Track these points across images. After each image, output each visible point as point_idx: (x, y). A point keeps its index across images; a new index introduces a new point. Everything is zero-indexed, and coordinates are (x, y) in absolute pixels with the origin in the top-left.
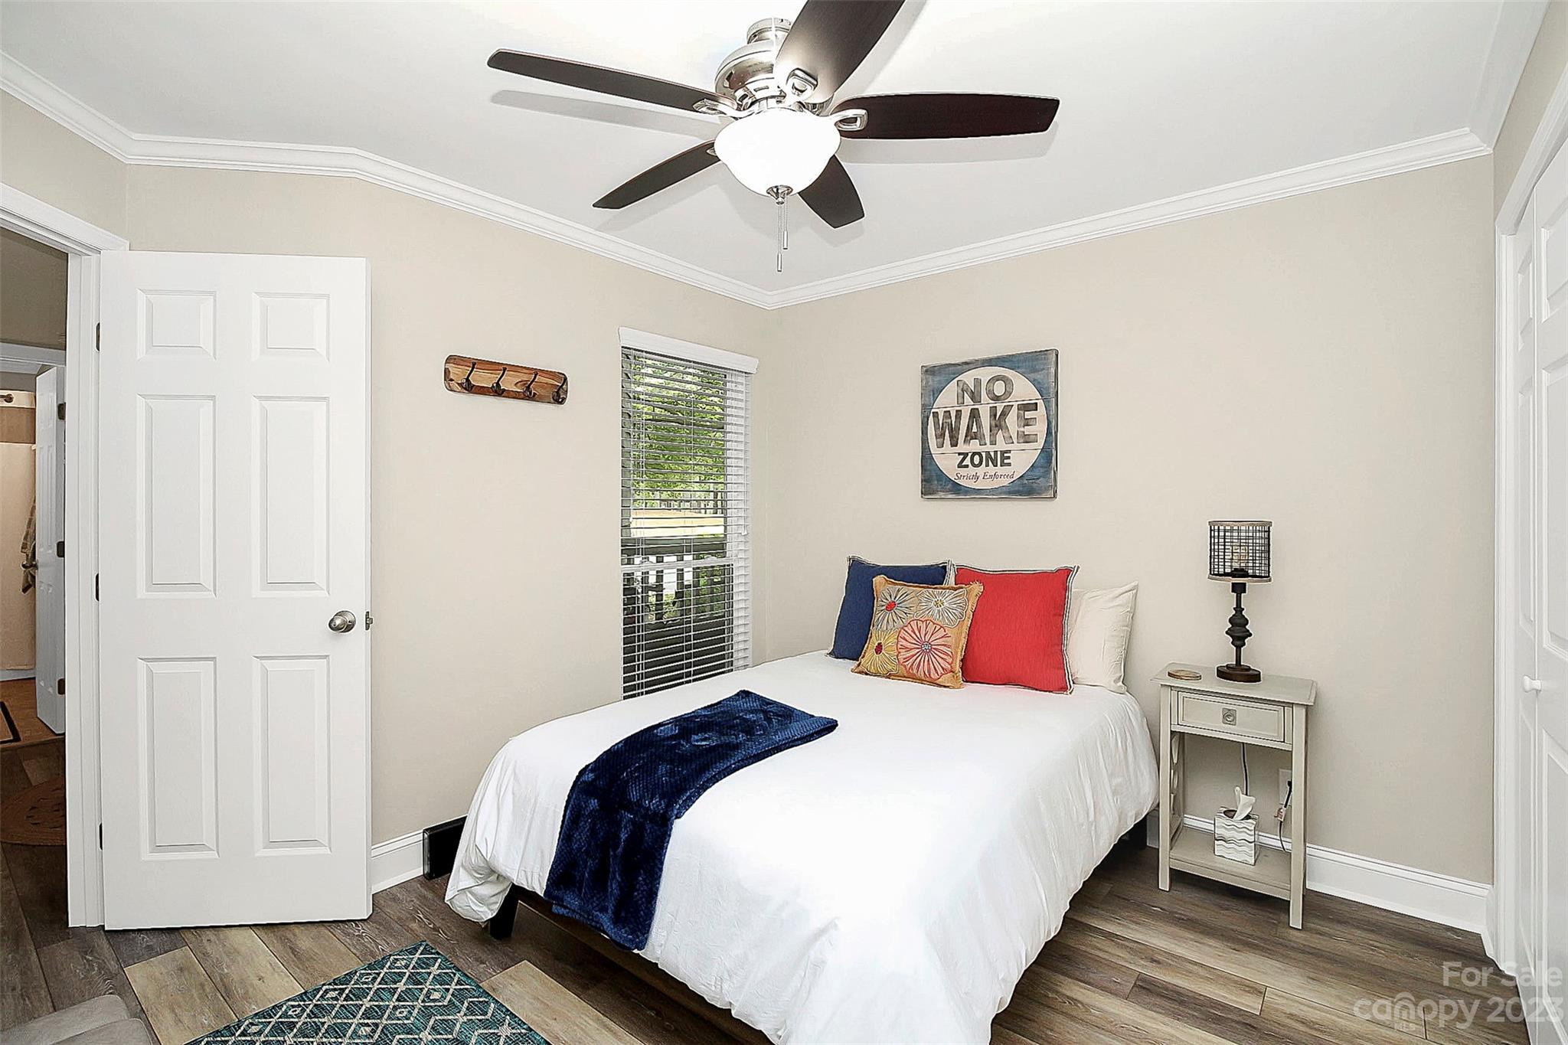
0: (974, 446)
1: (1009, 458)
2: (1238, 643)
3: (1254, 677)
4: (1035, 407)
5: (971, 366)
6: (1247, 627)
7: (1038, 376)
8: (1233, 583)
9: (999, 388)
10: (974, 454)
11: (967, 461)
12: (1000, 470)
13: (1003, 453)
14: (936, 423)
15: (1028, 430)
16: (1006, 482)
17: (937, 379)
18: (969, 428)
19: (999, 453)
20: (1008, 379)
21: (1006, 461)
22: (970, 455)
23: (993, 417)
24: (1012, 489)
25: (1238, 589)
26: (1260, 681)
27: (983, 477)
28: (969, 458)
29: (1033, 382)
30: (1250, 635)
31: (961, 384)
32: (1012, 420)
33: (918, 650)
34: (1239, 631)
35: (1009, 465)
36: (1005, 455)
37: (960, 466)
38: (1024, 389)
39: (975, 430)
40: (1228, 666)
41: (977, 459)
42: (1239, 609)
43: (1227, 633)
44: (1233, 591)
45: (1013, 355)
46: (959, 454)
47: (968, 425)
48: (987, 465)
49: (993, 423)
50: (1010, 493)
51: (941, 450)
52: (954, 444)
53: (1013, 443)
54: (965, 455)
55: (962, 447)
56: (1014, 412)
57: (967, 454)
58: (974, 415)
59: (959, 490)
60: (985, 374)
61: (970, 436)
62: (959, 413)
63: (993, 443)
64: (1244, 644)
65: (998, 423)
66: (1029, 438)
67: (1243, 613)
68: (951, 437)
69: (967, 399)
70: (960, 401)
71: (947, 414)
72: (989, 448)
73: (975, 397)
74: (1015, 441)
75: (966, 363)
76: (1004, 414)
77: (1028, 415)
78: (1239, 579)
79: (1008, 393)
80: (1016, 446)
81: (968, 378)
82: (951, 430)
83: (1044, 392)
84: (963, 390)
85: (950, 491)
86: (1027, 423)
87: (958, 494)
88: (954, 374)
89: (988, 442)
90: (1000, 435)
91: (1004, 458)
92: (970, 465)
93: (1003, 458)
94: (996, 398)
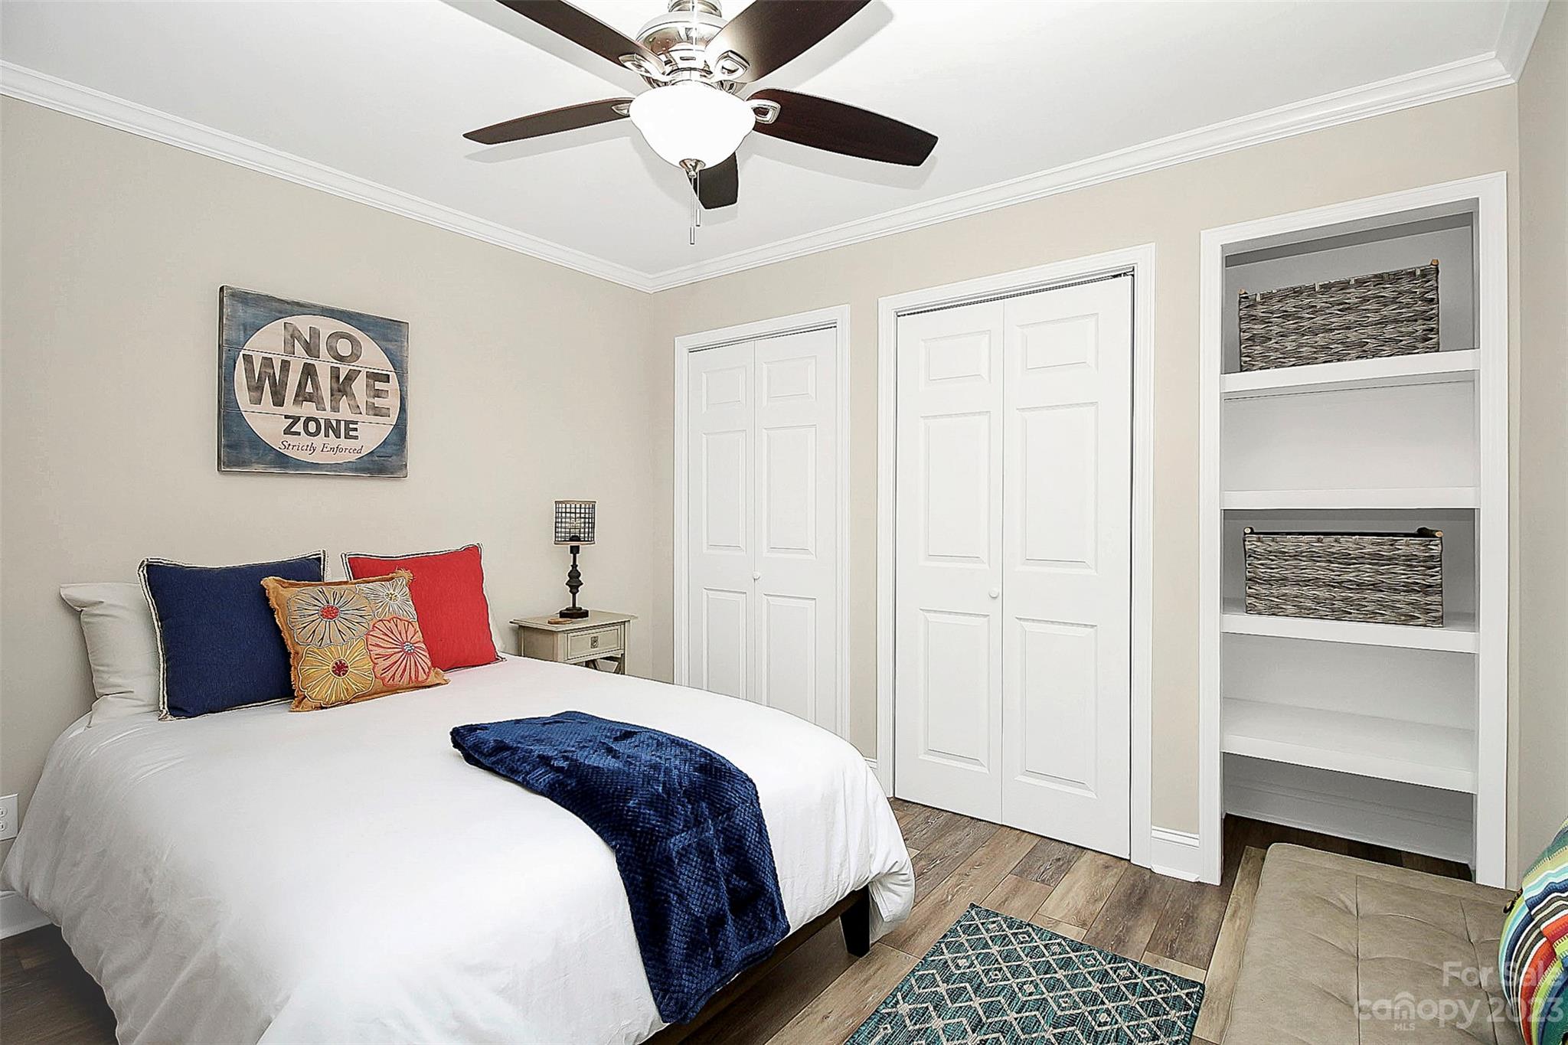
0: (308, 409)
1: (356, 430)
2: (574, 591)
3: (585, 614)
4: (386, 379)
5: (306, 310)
6: (580, 578)
7: (390, 346)
8: (571, 547)
9: (344, 348)
10: (309, 419)
11: (299, 427)
12: (343, 442)
13: (347, 423)
14: (249, 371)
15: (378, 402)
16: (353, 457)
17: (251, 311)
18: (301, 386)
19: (343, 423)
20: (355, 339)
21: (351, 433)
22: (302, 419)
23: (334, 380)
24: (359, 466)
25: (575, 550)
26: (587, 616)
27: (322, 449)
28: (300, 424)
29: (386, 351)
30: (582, 584)
31: (291, 329)
32: (359, 386)
33: (401, 654)
34: (574, 582)
35: (356, 438)
36: (351, 426)
37: (287, 431)
38: (373, 357)
39: (309, 389)
40: (567, 609)
41: (312, 427)
42: (574, 566)
43: (567, 584)
44: (571, 553)
45: (361, 314)
46: (286, 417)
47: (300, 382)
48: (327, 435)
49: (335, 386)
50: (356, 470)
51: (256, 408)
52: (279, 401)
53: (361, 413)
54: (296, 419)
55: (289, 407)
56: (362, 377)
57: (299, 418)
58: (309, 371)
59: (288, 463)
60: (327, 326)
61: (301, 396)
62: (285, 365)
63: (335, 409)
64: (578, 591)
65: (341, 387)
66: (380, 411)
67: (578, 568)
68: (274, 394)
69: (299, 348)
70: (289, 348)
71: (268, 362)
72: (328, 414)
73: (311, 349)
74: (364, 411)
75: (298, 304)
76: (351, 377)
77: (379, 385)
78: (575, 542)
79: (355, 356)
80: (364, 417)
81: (303, 323)
82: (273, 384)
83: (398, 365)
84: (292, 336)
85: (270, 463)
86: (378, 394)
87: (285, 468)
88: (280, 312)
89: (328, 408)
90: (344, 402)
91: (349, 430)
92: (303, 432)
93: (347, 429)
94: (341, 359)
